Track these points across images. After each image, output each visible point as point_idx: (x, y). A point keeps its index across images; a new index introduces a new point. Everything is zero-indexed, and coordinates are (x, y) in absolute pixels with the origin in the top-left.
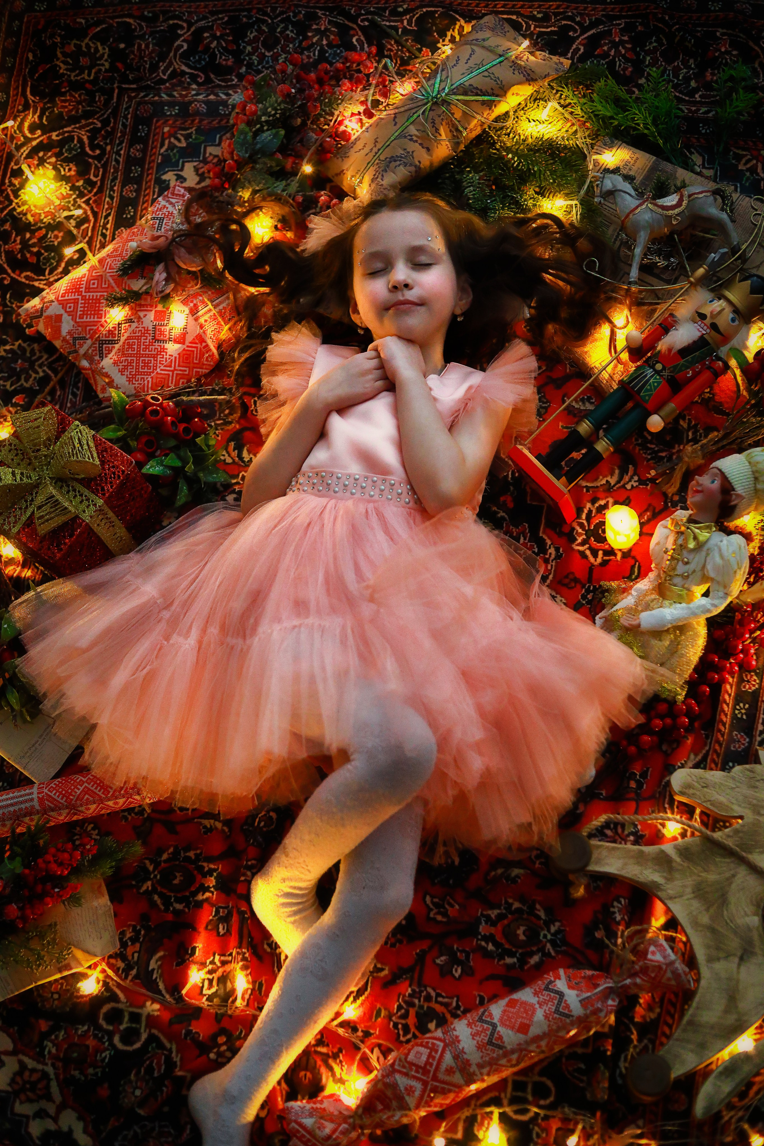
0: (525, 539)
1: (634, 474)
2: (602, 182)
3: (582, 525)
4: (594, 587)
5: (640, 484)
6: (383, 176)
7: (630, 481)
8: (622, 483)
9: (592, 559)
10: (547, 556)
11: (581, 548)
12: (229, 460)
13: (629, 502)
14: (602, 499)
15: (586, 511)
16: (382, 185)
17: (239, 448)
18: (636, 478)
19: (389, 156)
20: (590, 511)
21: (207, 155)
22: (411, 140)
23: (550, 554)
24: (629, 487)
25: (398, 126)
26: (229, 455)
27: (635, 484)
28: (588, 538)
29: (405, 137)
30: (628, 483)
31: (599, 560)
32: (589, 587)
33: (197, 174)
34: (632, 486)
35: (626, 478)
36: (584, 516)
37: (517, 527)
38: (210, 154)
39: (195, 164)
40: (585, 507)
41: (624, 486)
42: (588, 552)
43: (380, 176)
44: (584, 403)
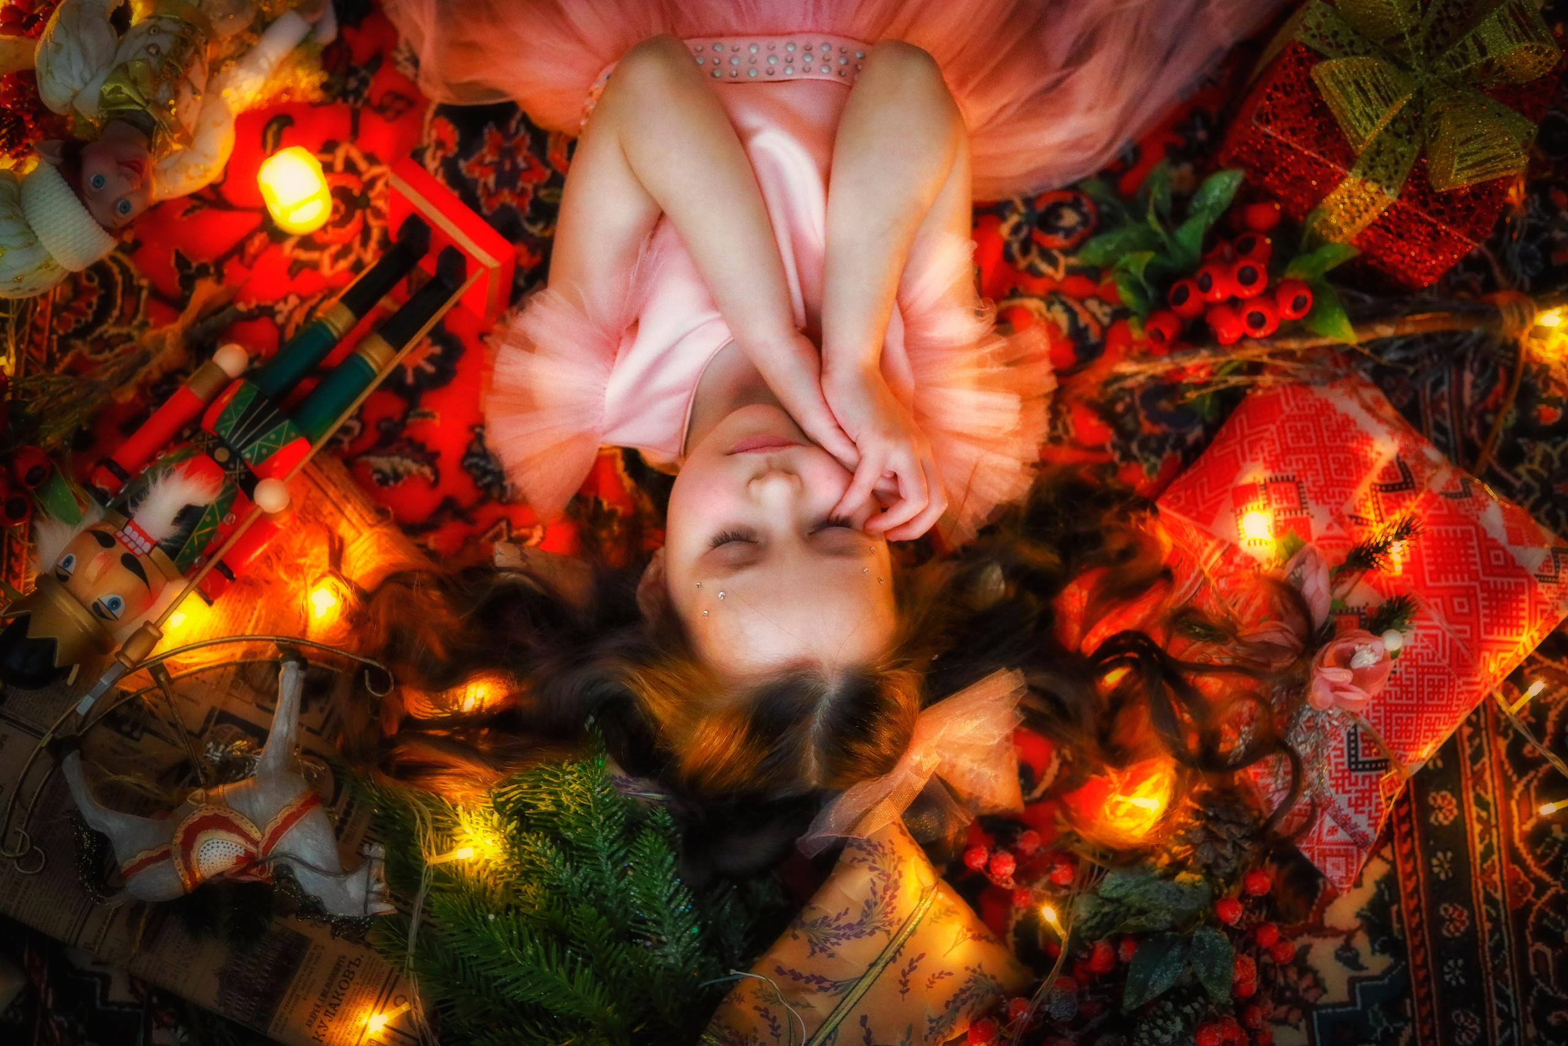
0: (485, 185)
1: (282, 328)
2: (368, 892)
3: (378, 214)
4: (345, 100)
5: (271, 308)
6: (875, 893)
7: (291, 313)
8: (306, 307)
9: (355, 154)
10: (440, 154)
11: (376, 170)
12: (1093, 305)
13: (290, 270)
14: (343, 271)
15: (373, 244)
16: (872, 869)
17: (1078, 333)
18: (280, 319)
19: (865, 938)
20: (365, 243)
21: (1302, 1024)
22: (820, 980)
23: (434, 158)
24: (293, 300)
25: (856, 1014)
26: (1093, 316)
27: (280, 306)
28: (364, 192)
29: (835, 985)
30: (295, 308)
31: (340, 154)
32: (356, 101)
33: (1315, 973)
34: (285, 300)
35: (298, 317)
36: (376, 234)
37: (505, 208)
38: (1297, 1027)
39: (1324, 999)
40: (375, 252)
41: (303, 300)
42: (362, 165)
43: (880, 893)
44: (395, 471)
